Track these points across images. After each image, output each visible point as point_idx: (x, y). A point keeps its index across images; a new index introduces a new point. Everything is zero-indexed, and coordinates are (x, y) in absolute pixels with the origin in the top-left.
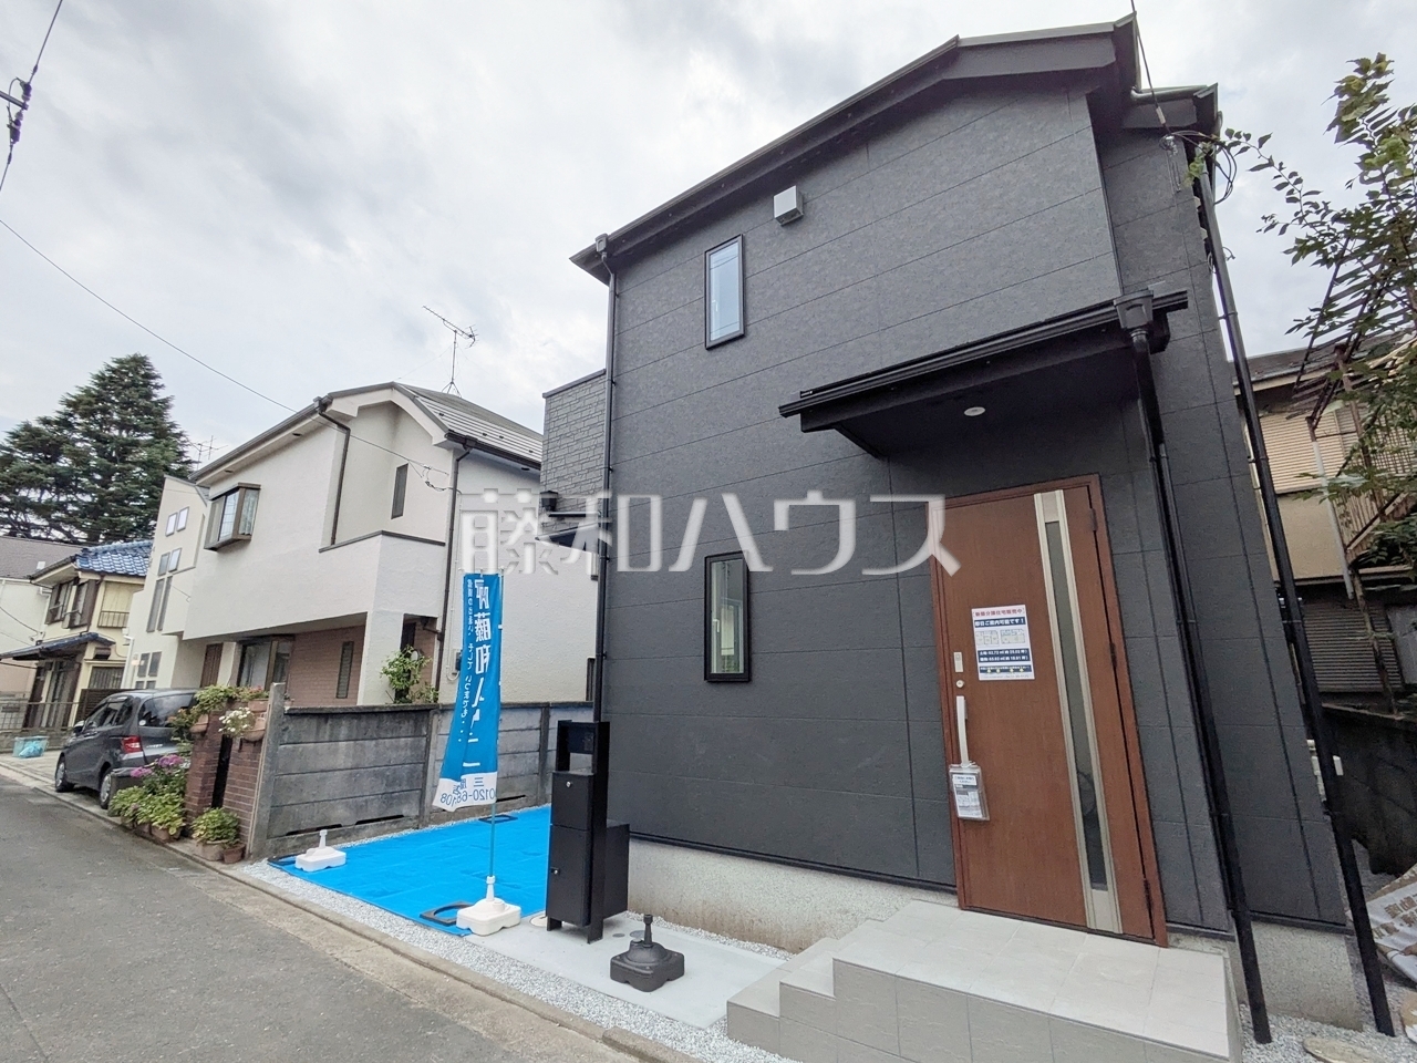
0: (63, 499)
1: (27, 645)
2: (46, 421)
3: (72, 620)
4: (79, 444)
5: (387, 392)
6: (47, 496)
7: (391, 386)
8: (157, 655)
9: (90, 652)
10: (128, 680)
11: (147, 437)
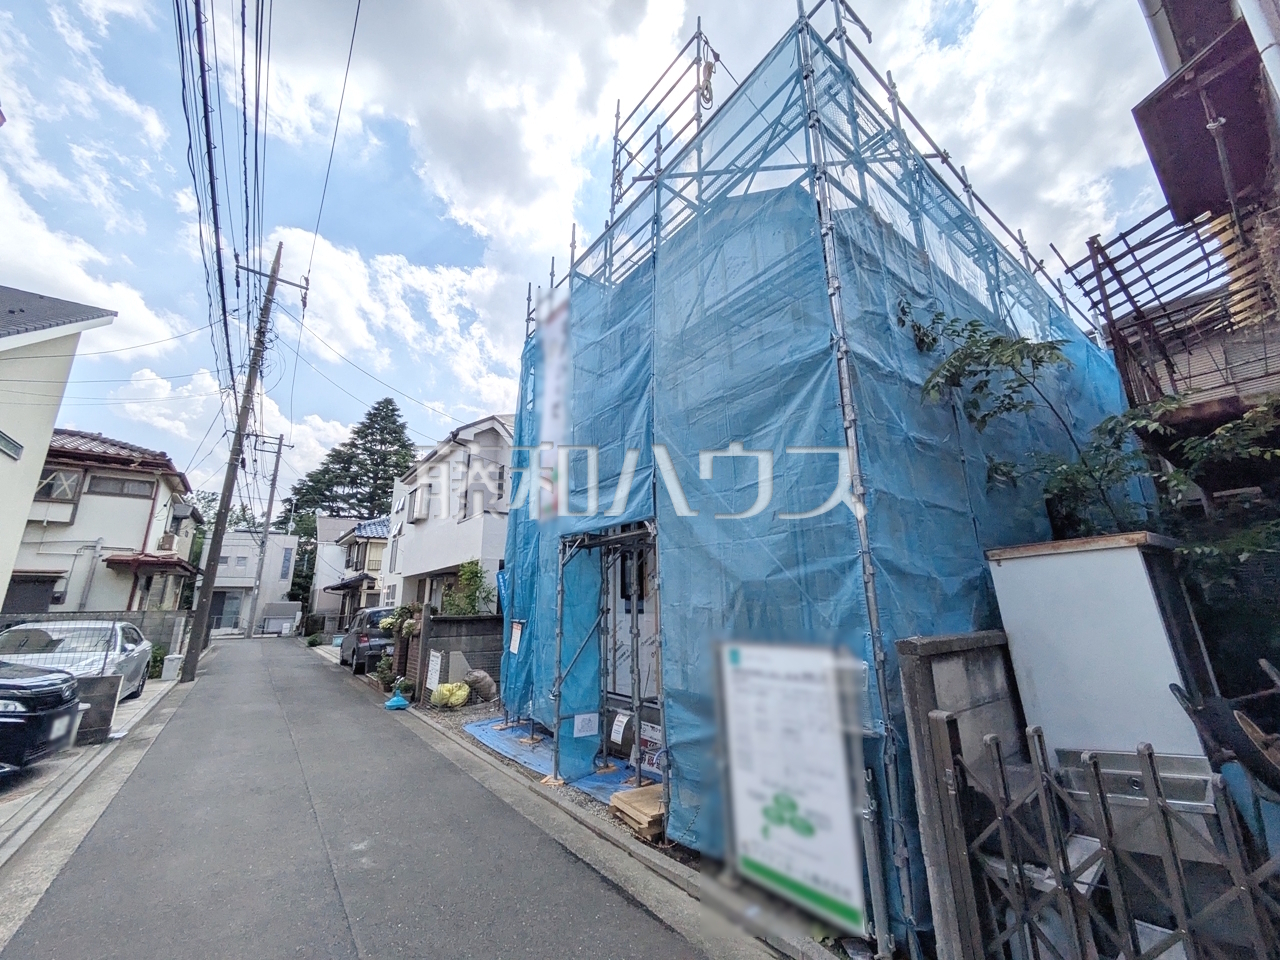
0: (355, 491)
1: (337, 582)
2: (344, 445)
3: (356, 566)
4: (361, 456)
5: (491, 422)
6: (347, 490)
7: (493, 418)
8: (395, 586)
9: (365, 585)
10: (383, 600)
11: (396, 447)
